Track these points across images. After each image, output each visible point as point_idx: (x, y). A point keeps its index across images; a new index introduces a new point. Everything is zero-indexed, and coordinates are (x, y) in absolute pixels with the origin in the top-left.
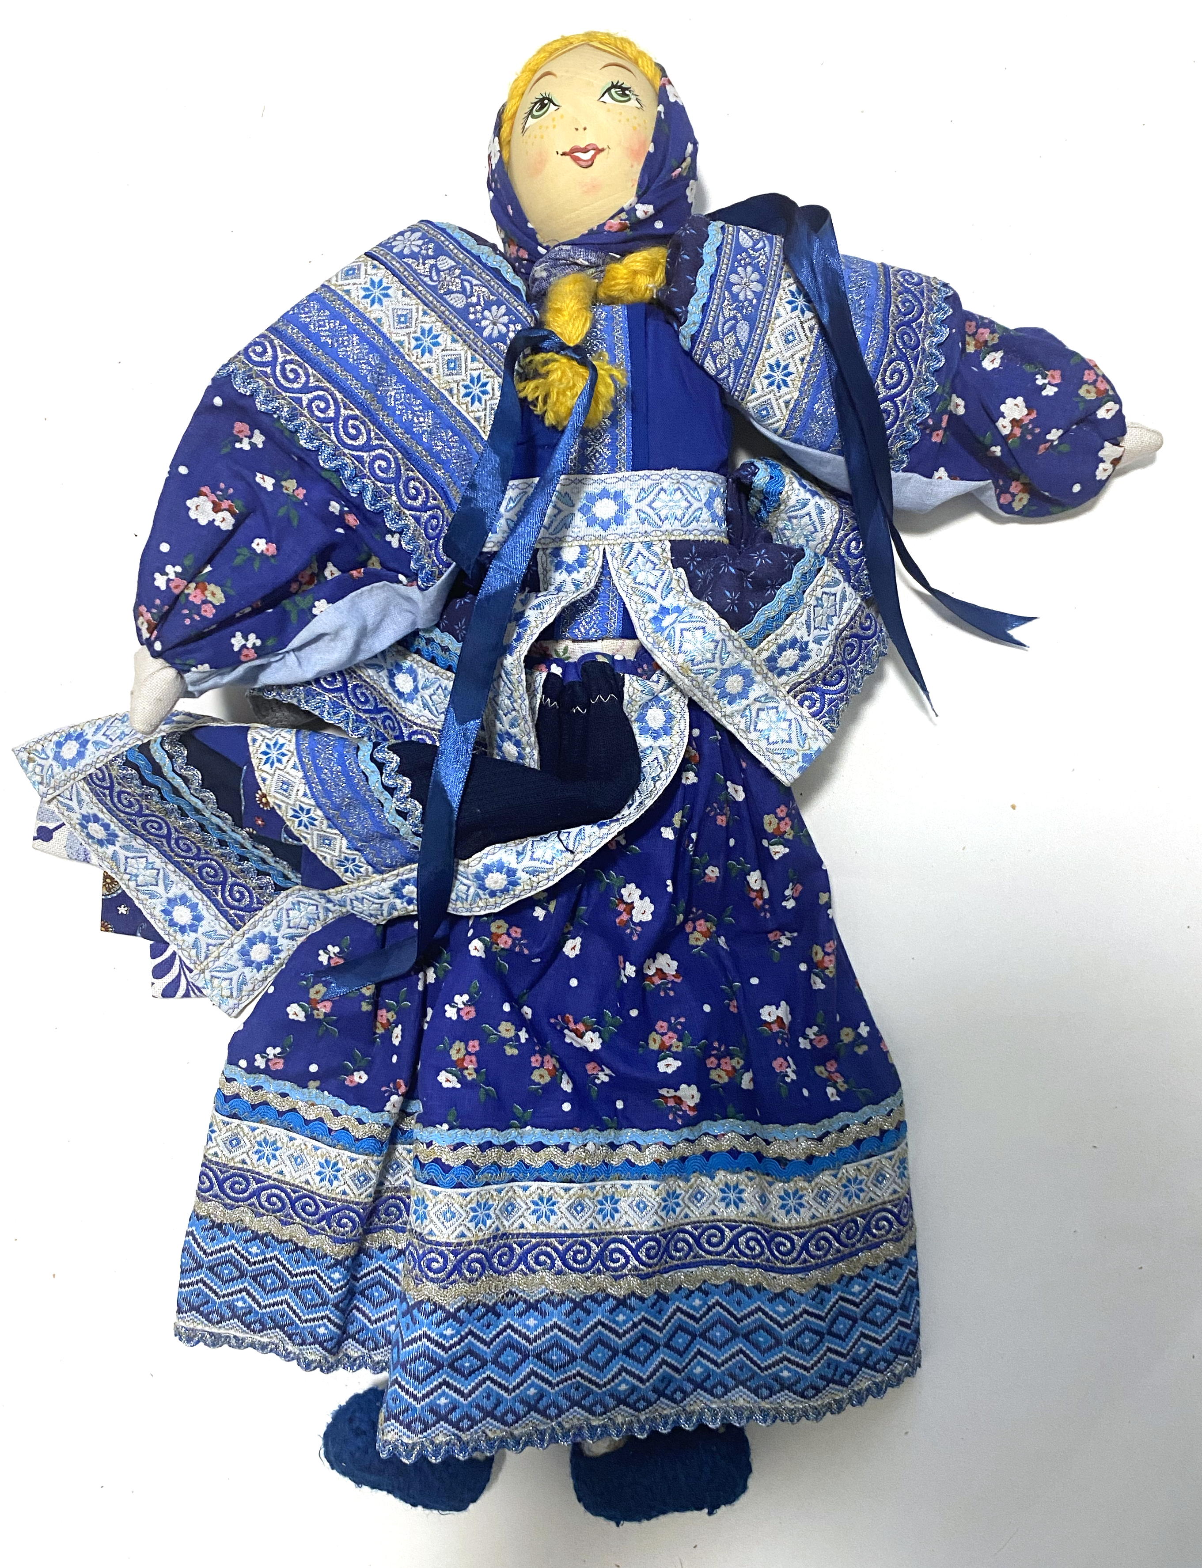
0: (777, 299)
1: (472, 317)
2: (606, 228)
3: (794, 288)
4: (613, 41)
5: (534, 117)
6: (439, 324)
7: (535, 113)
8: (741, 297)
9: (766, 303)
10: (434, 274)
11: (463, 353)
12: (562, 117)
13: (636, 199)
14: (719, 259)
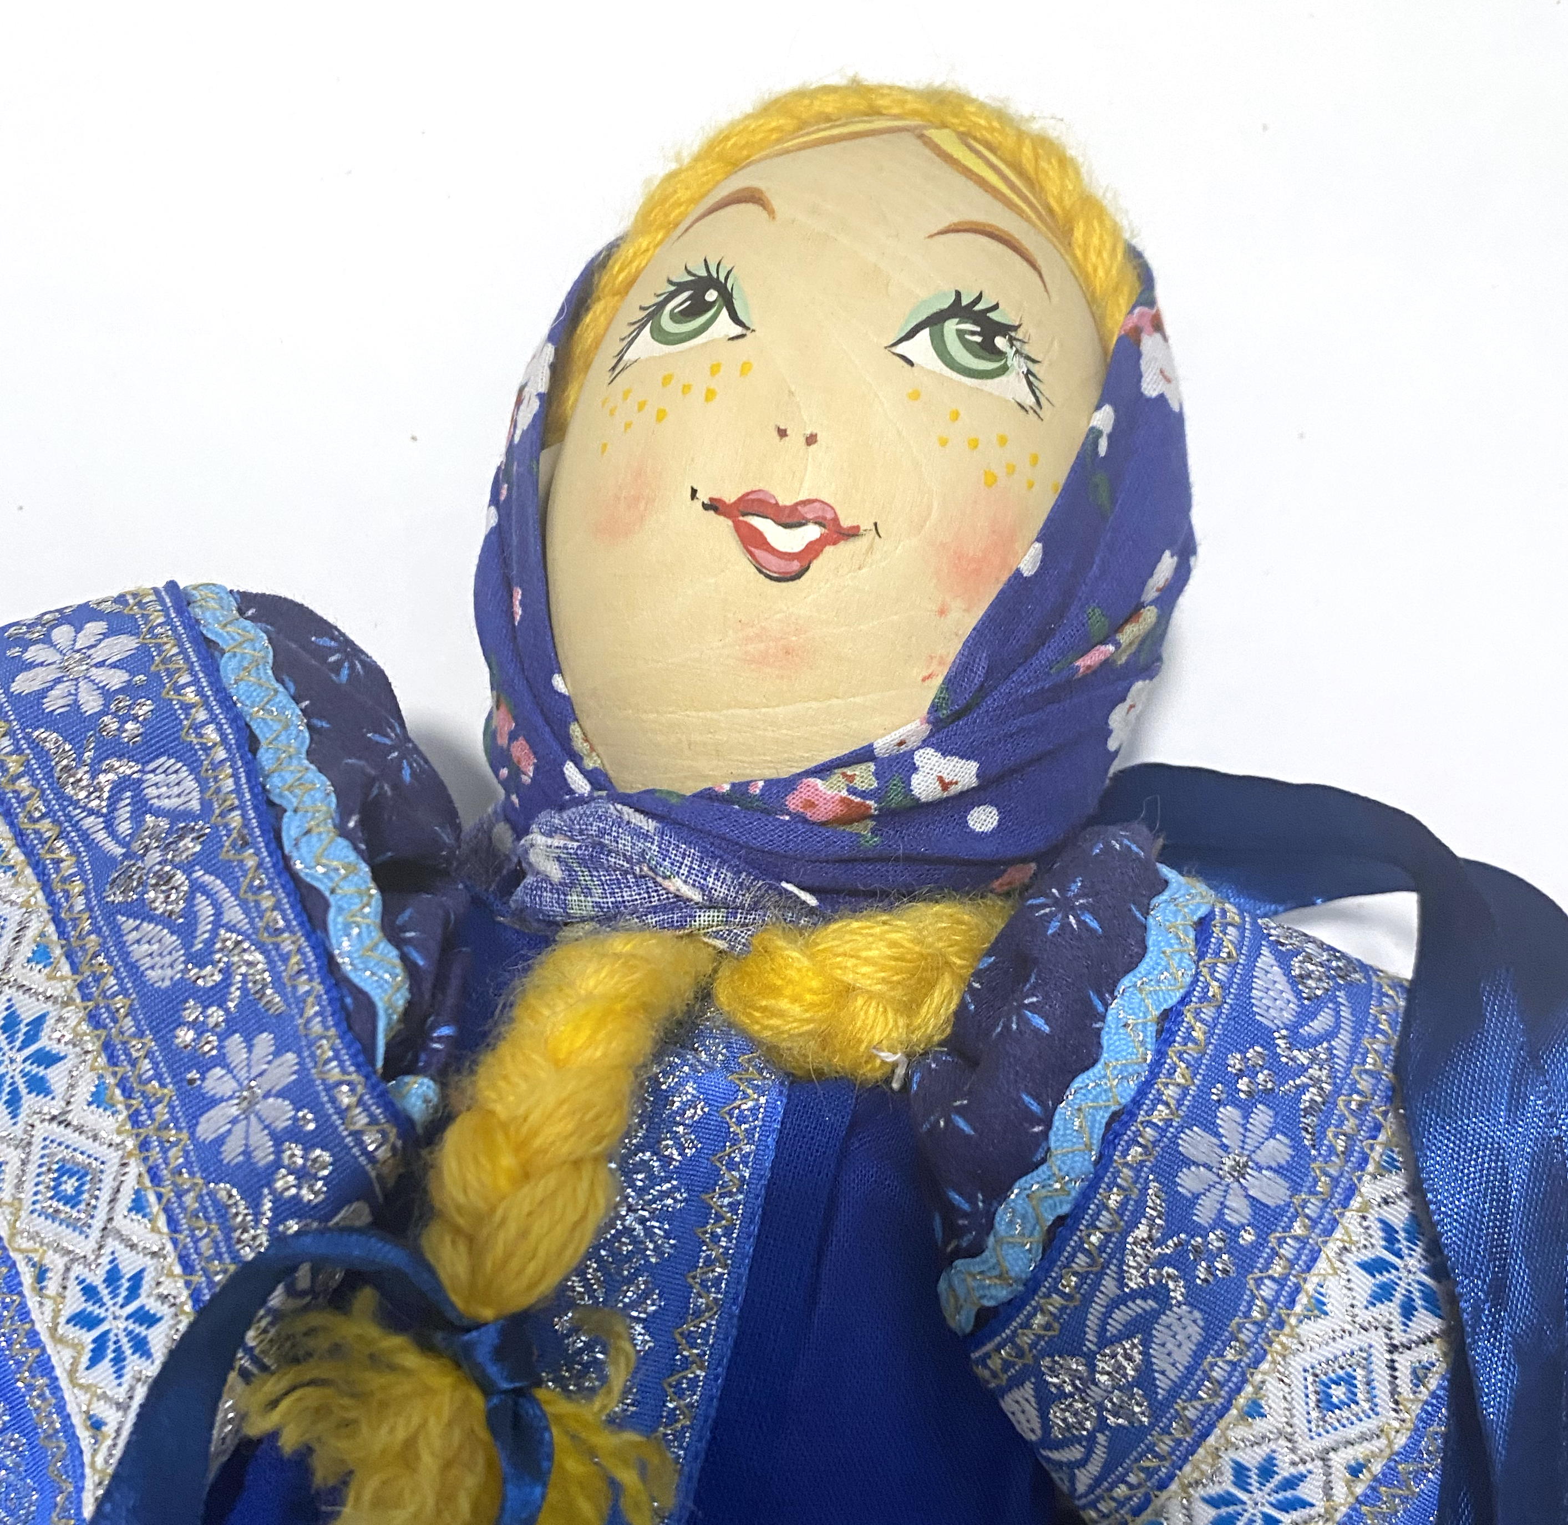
0: (1332, 1248)
1: (185, 1036)
2: (793, 802)
3: (1399, 1215)
4: (1010, 142)
5: (661, 336)
6: (73, 1015)
7: (666, 322)
8: (1204, 1214)
9: (1287, 1251)
10: (124, 812)
11: (114, 1157)
12: (745, 368)
13: (925, 729)
14: (1161, 1055)
